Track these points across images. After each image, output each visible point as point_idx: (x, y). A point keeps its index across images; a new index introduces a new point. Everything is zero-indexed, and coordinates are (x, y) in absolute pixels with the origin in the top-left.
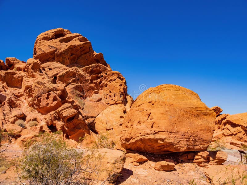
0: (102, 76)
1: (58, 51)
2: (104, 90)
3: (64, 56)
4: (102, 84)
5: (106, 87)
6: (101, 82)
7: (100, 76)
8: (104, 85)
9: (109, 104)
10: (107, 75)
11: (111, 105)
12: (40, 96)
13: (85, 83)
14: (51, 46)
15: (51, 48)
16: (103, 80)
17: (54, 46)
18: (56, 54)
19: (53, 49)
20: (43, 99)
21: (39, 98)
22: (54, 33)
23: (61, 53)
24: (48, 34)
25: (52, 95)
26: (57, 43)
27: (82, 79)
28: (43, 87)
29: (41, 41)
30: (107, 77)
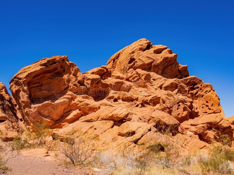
0: (198, 88)
1: (155, 62)
2: (199, 100)
3: (159, 67)
4: (198, 95)
5: (202, 97)
6: (197, 93)
7: (196, 87)
8: (200, 96)
9: (206, 112)
10: (202, 87)
11: (209, 114)
12: (172, 107)
13: (184, 93)
14: (149, 57)
15: (149, 59)
16: (199, 91)
17: (151, 57)
18: (154, 65)
19: (151, 61)
20: (175, 110)
21: (171, 109)
22: (147, 44)
23: (158, 64)
24: (142, 45)
25: (182, 106)
26: (152, 54)
27: (182, 90)
28: (173, 99)
29: (138, 52)
30: (203, 89)
